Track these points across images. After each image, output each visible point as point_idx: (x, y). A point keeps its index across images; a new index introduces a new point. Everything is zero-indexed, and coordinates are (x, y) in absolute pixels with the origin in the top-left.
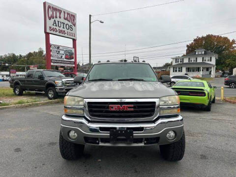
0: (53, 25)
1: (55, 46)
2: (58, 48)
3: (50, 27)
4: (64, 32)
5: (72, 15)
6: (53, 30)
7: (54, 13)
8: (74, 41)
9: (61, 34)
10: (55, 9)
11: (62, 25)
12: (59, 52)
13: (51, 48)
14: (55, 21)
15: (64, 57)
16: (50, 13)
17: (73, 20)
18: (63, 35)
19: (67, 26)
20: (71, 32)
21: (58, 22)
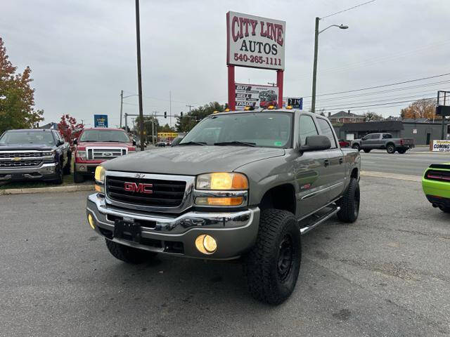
0: (241, 49)
1: (243, 86)
2: (249, 88)
3: (236, 55)
4: (259, 60)
5: (276, 26)
6: (241, 58)
7: (244, 27)
8: (280, 72)
9: (254, 64)
10: (245, 21)
11: (257, 47)
12: (250, 96)
13: (236, 92)
14: (244, 41)
15: (258, 104)
16: (237, 29)
17: (279, 35)
18: (258, 65)
19: (267, 47)
20: (274, 57)
21: (251, 42)
